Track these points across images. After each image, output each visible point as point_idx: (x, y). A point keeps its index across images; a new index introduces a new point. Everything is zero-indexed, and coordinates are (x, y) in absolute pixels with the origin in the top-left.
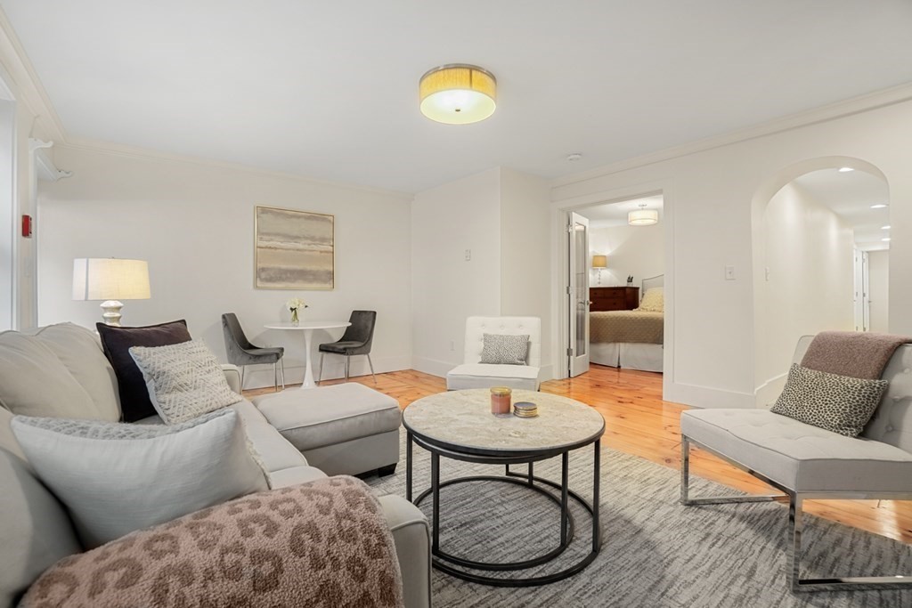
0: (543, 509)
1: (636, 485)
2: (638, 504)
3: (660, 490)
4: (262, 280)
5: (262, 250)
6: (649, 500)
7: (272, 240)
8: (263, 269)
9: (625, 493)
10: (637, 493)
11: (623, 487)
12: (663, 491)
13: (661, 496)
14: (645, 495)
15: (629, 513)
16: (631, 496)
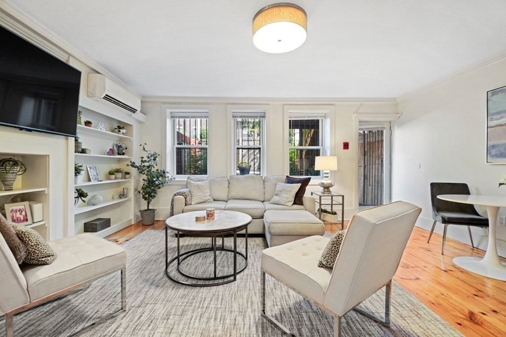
0: (198, 273)
1: (158, 313)
2: (154, 298)
3: (140, 318)
4: (492, 156)
5: (493, 129)
6: (148, 304)
7: (502, 117)
8: (493, 147)
9: (164, 302)
10: (156, 306)
11: (166, 307)
12: (138, 317)
13: (140, 310)
14: (151, 307)
15: (158, 291)
16: (160, 302)
